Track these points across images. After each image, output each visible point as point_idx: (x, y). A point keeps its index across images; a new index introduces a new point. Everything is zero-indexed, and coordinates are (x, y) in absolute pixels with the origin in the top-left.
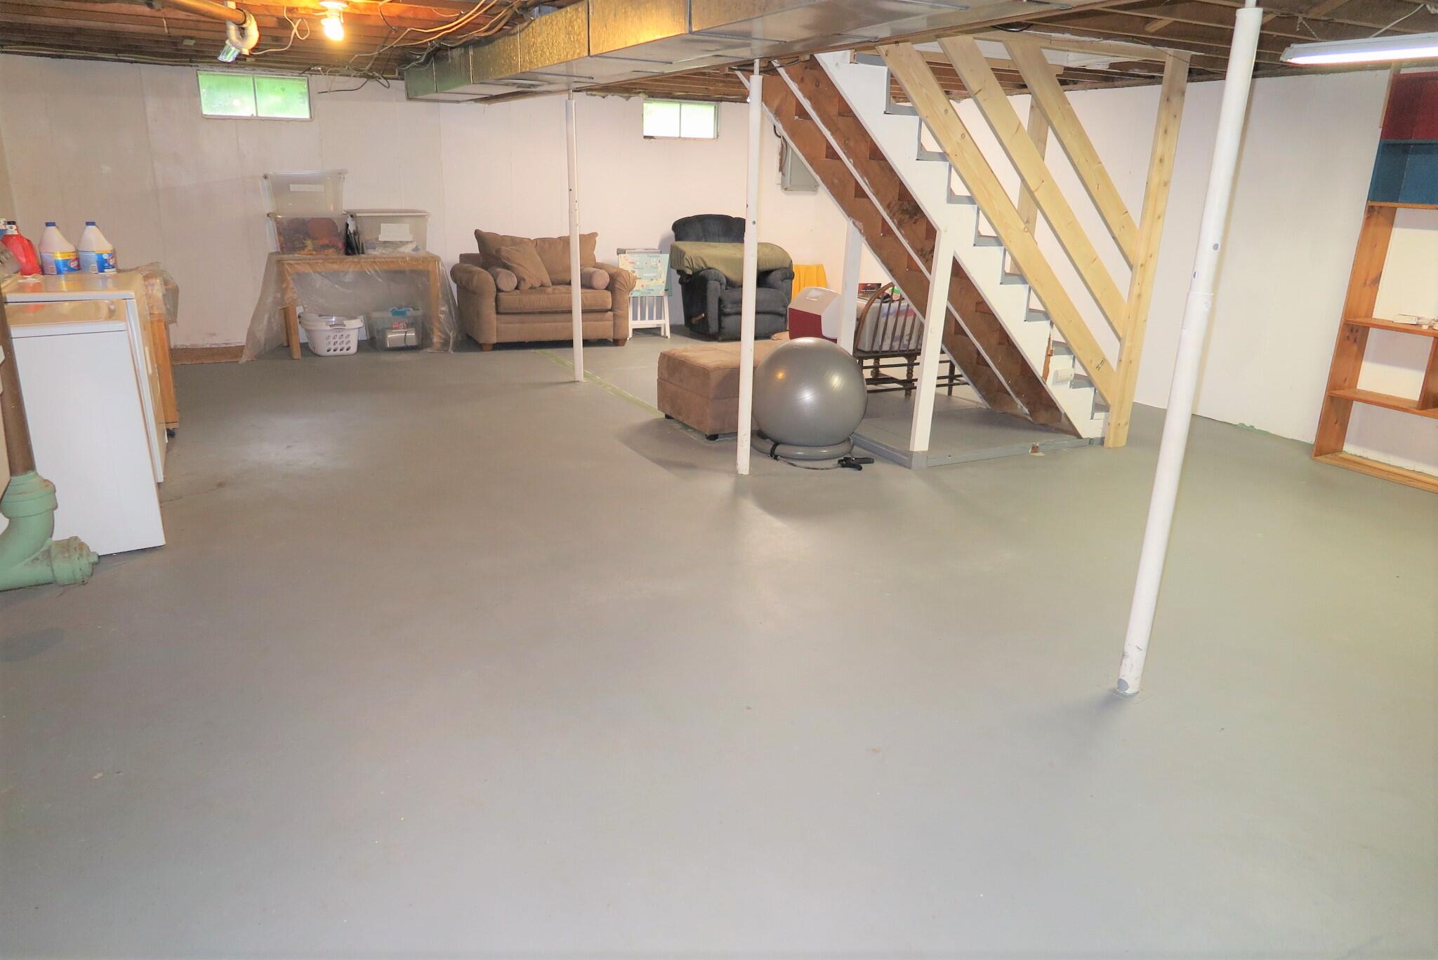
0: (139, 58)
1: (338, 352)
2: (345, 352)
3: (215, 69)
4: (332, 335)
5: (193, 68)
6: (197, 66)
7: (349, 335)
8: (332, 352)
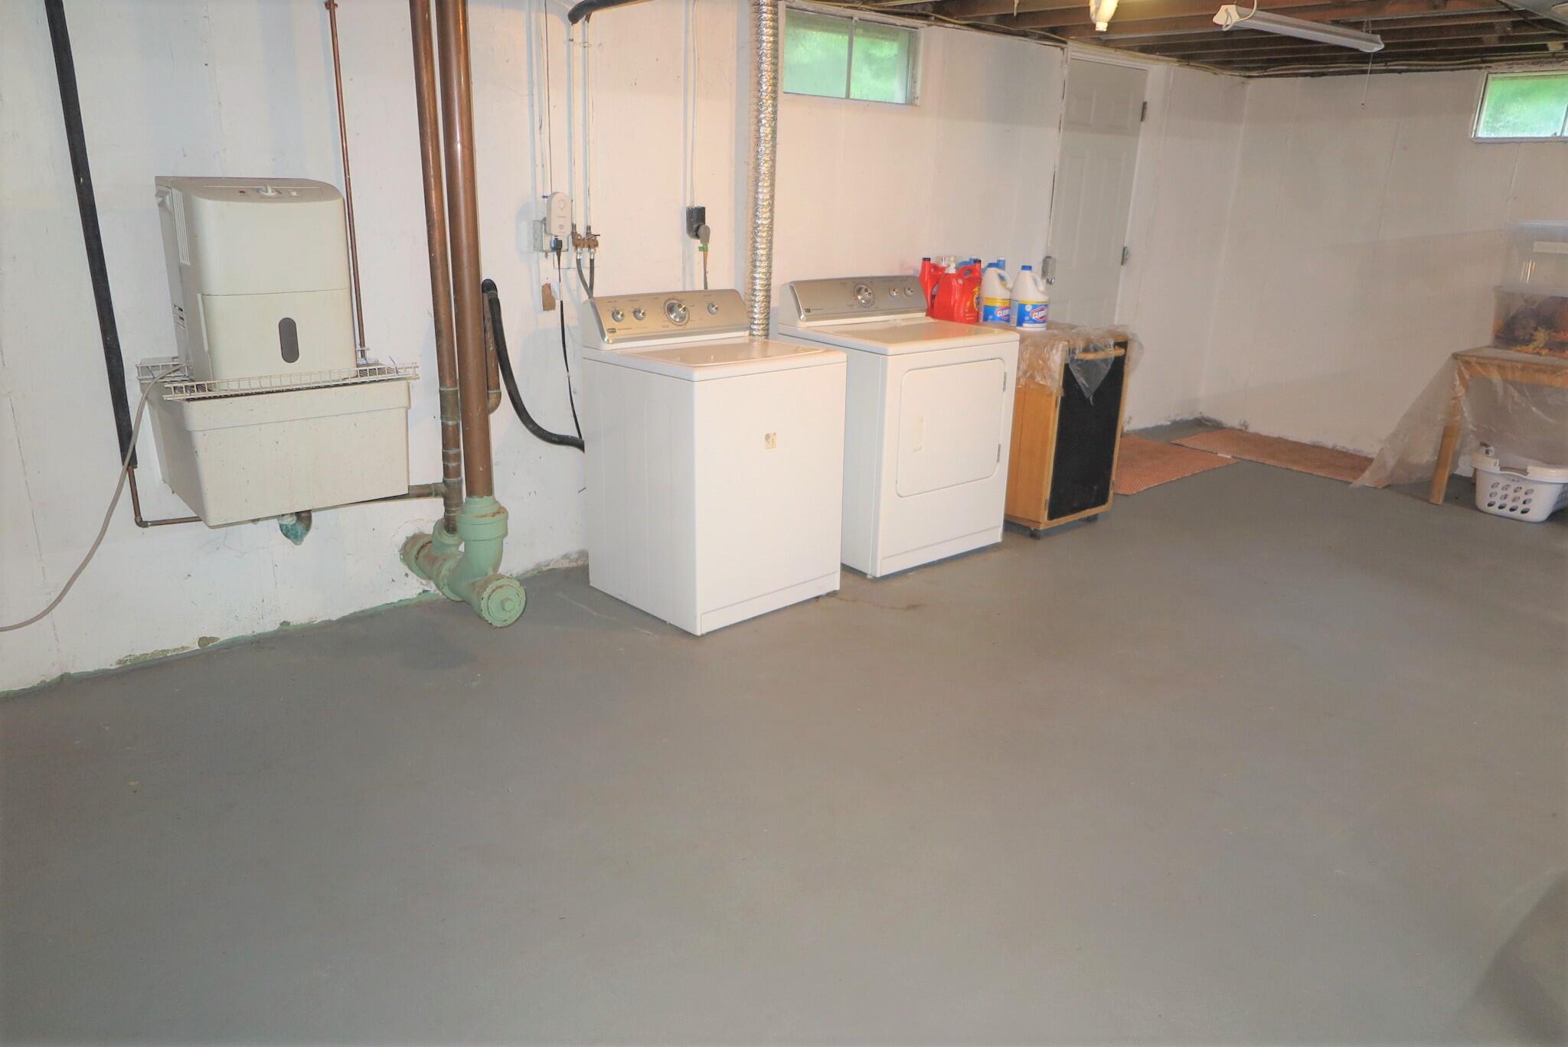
0: (1410, 65)
1: (1506, 512)
2: (1517, 514)
3: (1516, 68)
4: (1503, 482)
5: (1483, 70)
6: (1490, 67)
7: (1532, 491)
8: (1494, 509)
